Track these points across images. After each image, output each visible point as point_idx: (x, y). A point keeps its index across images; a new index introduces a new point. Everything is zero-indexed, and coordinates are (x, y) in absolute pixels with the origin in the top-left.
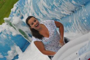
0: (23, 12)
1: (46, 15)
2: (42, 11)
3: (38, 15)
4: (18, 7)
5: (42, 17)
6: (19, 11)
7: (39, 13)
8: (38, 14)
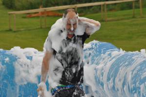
0: (93, 60)
1: (118, 90)
2: (117, 80)
3: (107, 80)
4: (92, 48)
5: (109, 87)
6: (90, 54)
7: (111, 79)
8: (109, 79)
